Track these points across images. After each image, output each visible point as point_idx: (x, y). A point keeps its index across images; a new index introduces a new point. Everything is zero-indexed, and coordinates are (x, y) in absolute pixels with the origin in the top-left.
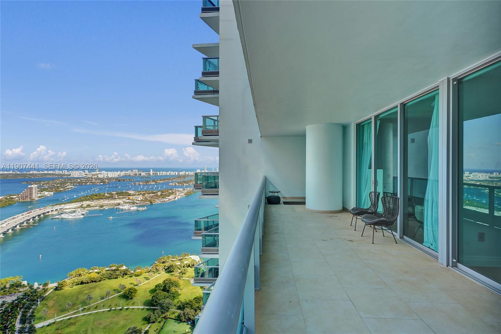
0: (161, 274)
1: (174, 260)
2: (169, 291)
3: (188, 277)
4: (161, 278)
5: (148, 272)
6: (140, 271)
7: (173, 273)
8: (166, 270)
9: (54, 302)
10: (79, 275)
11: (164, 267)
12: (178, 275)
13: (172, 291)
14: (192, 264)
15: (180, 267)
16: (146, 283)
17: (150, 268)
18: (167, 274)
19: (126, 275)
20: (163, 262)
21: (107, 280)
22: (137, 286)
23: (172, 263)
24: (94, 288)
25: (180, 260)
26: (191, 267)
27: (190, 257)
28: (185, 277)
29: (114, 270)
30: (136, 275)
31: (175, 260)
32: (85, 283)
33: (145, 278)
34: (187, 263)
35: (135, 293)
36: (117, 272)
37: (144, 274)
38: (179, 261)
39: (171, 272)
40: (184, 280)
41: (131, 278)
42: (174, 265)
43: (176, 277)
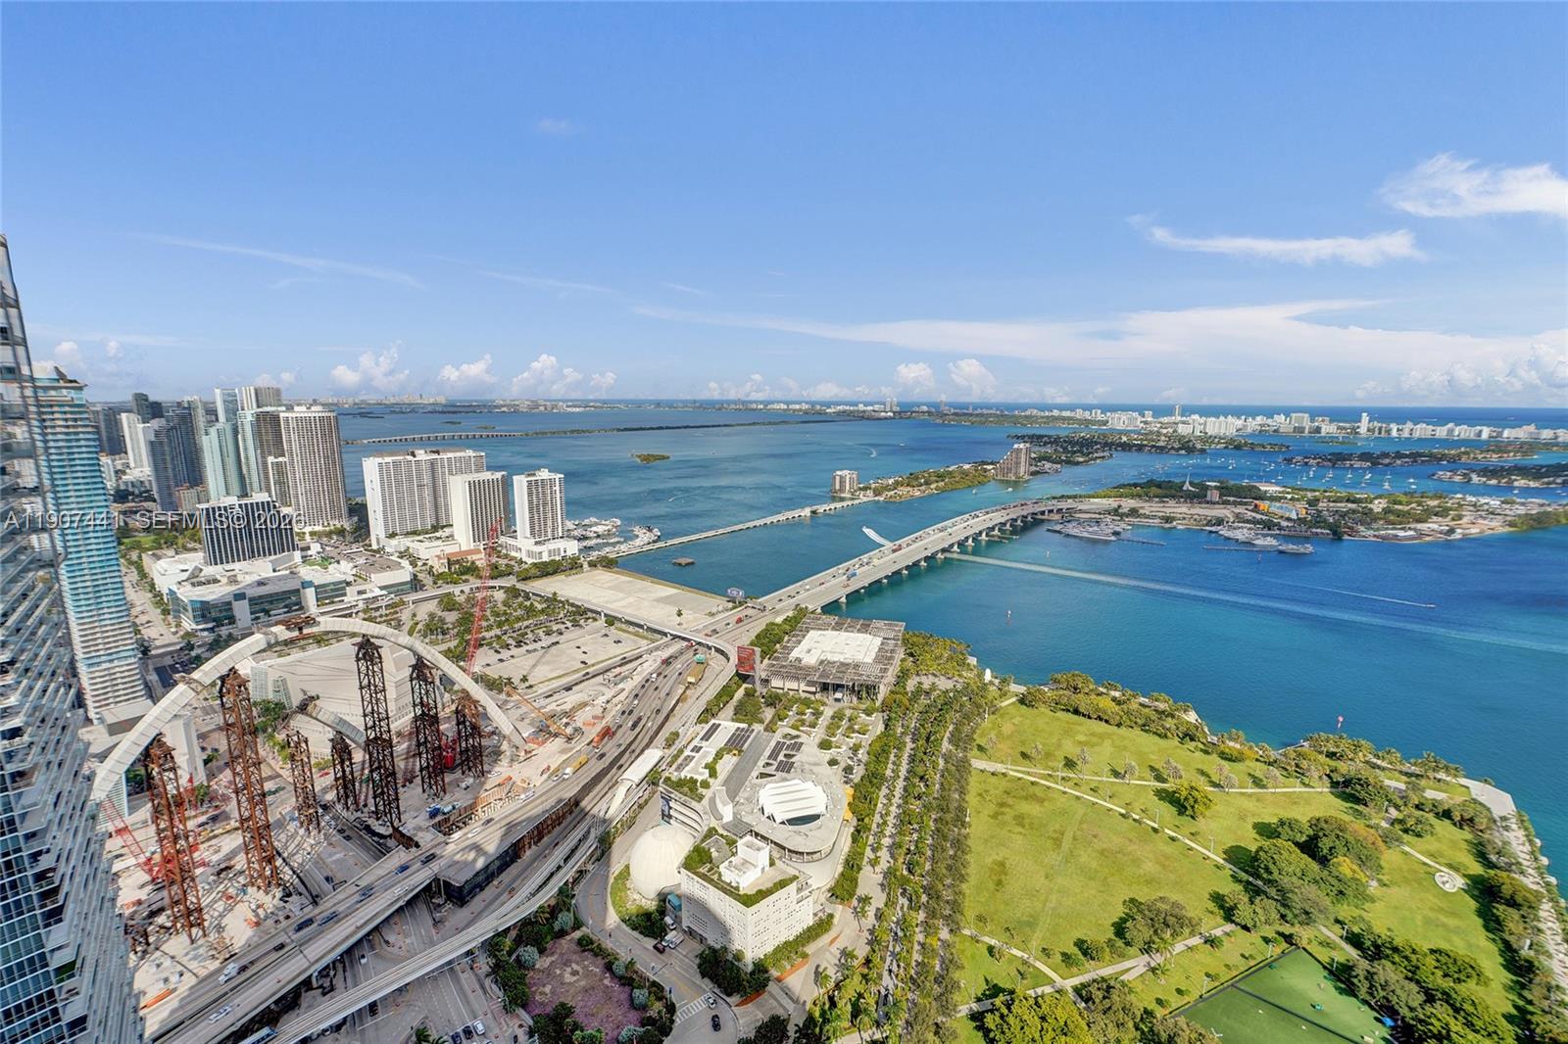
0: (1308, 790)
1: (1379, 762)
2: (1329, 861)
3: (1431, 855)
4: (1308, 802)
5: (1266, 763)
6: (1238, 746)
7: (1361, 808)
8: (1334, 784)
9: (1013, 728)
10: (1075, 689)
11: (1332, 771)
12: (1384, 824)
13: (1341, 869)
14: (1467, 817)
15: (1400, 802)
16: (1250, 795)
17: (1273, 754)
18: (1339, 801)
19: (1192, 739)
20: (1331, 755)
21: (1137, 731)
22: (1216, 790)
23: (1366, 773)
24: (1102, 737)
25: (1406, 774)
26: (1455, 824)
27: (1464, 781)
28: (1415, 849)
29: (1163, 712)
30: (1223, 753)
31: (1384, 764)
32: (1084, 715)
33: (1250, 775)
34: (1441, 802)
35: (1208, 807)
36: (1170, 719)
37: (1248, 763)
38: (1404, 778)
39: (1357, 800)
40: (1406, 853)
41: (1206, 756)
42: (1371, 780)
43: (1372, 831)
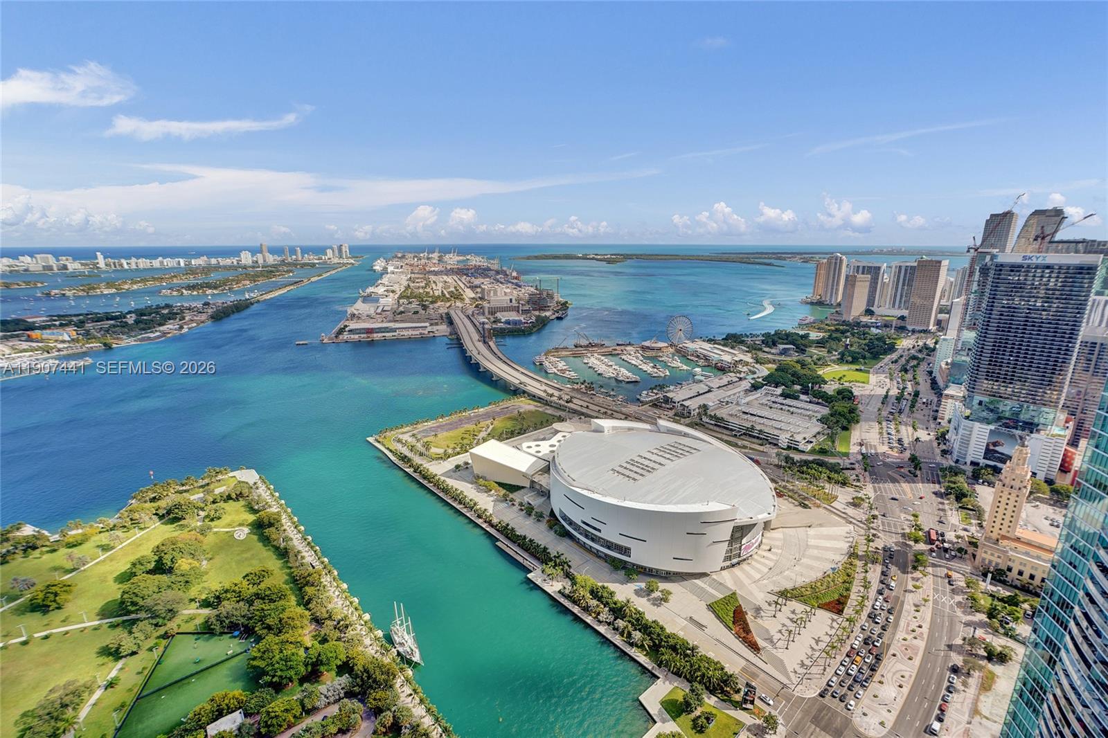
0: (145, 531)
1: (184, 488)
2: (173, 568)
3: (229, 525)
4: (148, 539)
5: (107, 531)
6: (80, 531)
7: (182, 522)
8: (161, 517)
11: (157, 510)
12: (199, 524)
13: (181, 568)
14: (238, 493)
15: (202, 505)
16: (104, 561)
17: (112, 522)
18: (169, 526)
19: (35, 548)
20: (153, 500)
22: (74, 573)
23: (178, 498)
25: (202, 487)
26: (234, 501)
27: (231, 474)
28: (219, 527)
30: (69, 543)
31: (187, 488)
33: (98, 546)
34: (224, 492)
35: (68, 592)
37: (93, 538)
38: (201, 490)
39: (179, 519)
40: (216, 533)
41: (55, 554)
42: (182, 502)
43: (193, 532)
